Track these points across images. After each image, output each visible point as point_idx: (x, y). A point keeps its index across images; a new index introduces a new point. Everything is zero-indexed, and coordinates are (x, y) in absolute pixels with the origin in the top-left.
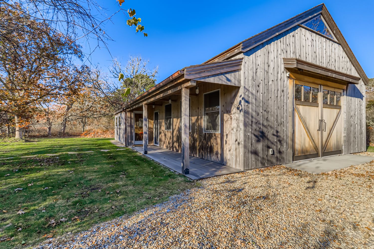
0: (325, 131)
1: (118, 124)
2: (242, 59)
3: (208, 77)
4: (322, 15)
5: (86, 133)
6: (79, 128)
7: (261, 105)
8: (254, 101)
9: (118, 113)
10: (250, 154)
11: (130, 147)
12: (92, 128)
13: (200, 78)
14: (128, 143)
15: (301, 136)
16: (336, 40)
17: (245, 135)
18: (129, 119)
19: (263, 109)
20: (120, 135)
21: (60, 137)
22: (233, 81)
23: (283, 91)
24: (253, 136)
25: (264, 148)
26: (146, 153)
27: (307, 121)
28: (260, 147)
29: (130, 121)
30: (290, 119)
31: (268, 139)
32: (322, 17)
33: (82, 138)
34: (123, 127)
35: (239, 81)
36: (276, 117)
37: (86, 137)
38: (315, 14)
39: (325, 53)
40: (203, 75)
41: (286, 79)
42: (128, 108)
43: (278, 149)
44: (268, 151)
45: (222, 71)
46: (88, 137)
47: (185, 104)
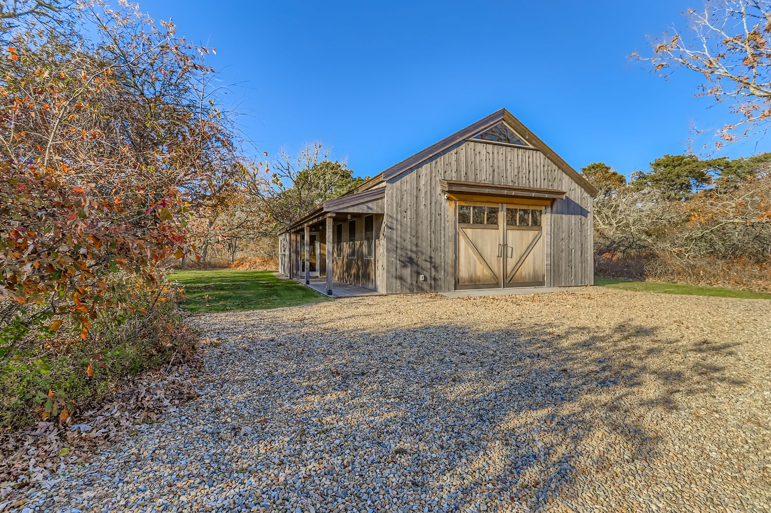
0: (511, 257)
1: (283, 249)
2: (385, 187)
3: (348, 207)
4: (505, 121)
5: (237, 264)
6: (226, 256)
7: (409, 230)
8: (399, 227)
9: (282, 234)
10: (394, 280)
11: (295, 279)
12: (246, 256)
13: (339, 209)
14: (292, 275)
15: (470, 263)
16: (531, 147)
17: (388, 261)
18: (295, 243)
19: (411, 235)
20: (284, 265)
21: (200, 269)
22: (375, 208)
23: (440, 215)
24: (398, 262)
25: (413, 274)
26: (308, 283)
27: (480, 246)
28: (407, 272)
29: (295, 245)
30: (451, 245)
31: (418, 265)
32: (504, 123)
33: (232, 270)
34: (287, 253)
35: (382, 208)
36: (429, 242)
37: (238, 269)
38: (492, 123)
39: (511, 165)
40: (341, 206)
41: (443, 201)
42: (292, 229)
43: (433, 276)
44: (418, 277)
45: (362, 201)
46: (241, 269)
47: (329, 232)
